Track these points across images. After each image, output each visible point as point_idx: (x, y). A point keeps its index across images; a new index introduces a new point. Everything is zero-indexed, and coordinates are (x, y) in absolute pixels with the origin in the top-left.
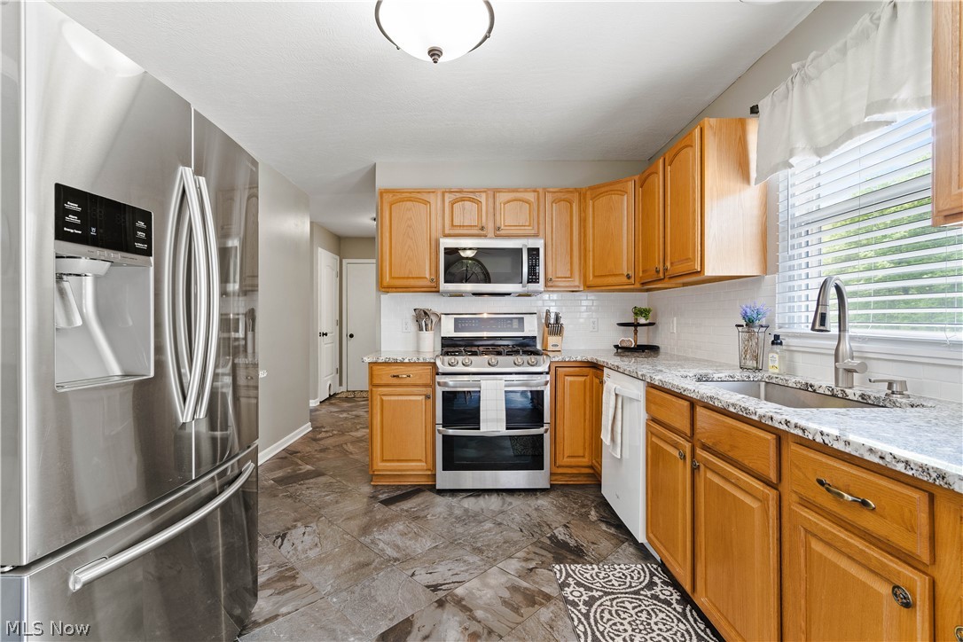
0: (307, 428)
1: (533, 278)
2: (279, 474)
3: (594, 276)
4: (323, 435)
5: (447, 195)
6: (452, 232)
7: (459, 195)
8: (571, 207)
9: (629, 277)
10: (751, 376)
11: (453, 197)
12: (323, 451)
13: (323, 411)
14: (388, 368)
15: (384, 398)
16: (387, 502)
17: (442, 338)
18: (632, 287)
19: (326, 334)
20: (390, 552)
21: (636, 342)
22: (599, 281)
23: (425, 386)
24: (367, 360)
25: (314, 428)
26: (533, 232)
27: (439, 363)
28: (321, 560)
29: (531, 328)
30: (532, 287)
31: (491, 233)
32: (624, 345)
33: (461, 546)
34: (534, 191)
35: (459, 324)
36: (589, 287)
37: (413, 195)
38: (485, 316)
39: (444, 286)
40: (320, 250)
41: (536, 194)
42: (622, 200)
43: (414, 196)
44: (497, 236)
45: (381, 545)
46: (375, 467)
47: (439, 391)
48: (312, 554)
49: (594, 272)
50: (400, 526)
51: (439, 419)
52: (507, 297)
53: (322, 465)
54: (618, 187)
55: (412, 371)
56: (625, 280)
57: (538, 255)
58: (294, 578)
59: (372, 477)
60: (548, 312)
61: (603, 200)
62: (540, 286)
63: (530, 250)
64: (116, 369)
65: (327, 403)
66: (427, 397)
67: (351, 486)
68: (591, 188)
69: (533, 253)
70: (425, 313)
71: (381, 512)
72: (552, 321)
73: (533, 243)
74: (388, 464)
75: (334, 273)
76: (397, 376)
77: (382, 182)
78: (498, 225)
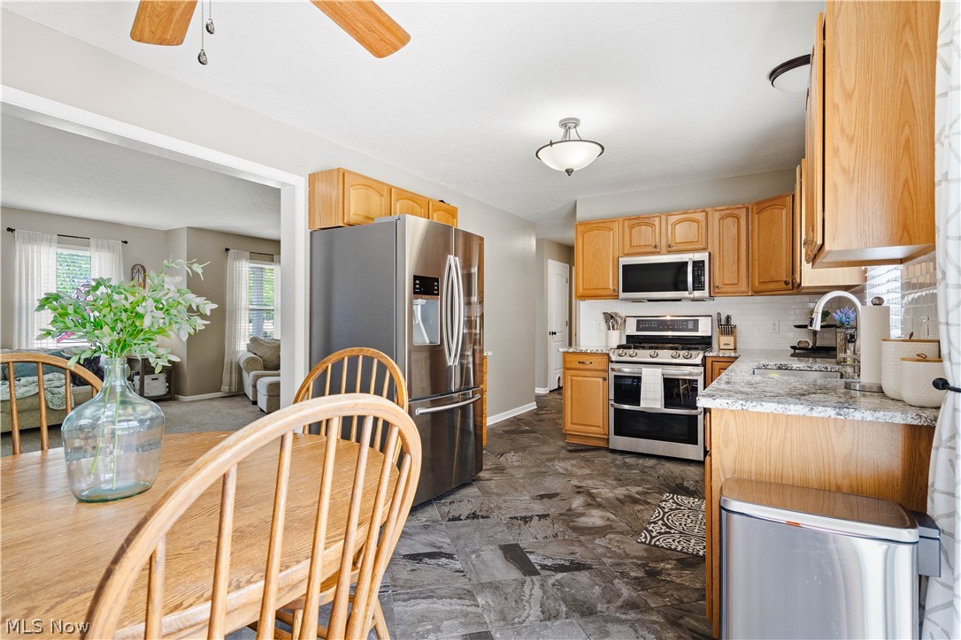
0: (533, 406)
1: (698, 285)
2: (508, 428)
3: (760, 283)
4: (544, 412)
5: (626, 222)
6: (631, 251)
7: (636, 221)
8: (739, 222)
9: (787, 283)
10: (829, 368)
11: (632, 222)
12: (540, 421)
13: (550, 397)
14: (575, 357)
15: (574, 378)
16: (570, 451)
17: (627, 336)
18: (791, 292)
19: (555, 333)
20: (561, 470)
21: (815, 342)
22: (763, 287)
23: (603, 371)
24: (562, 350)
25: (539, 408)
26: (701, 246)
27: (611, 354)
28: (519, 467)
29: (704, 329)
30: (697, 294)
31: (664, 251)
32: (802, 345)
33: (609, 476)
34: (702, 211)
35: (641, 324)
36: (757, 293)
37: (600, 225)
38: (668, 318)
39: (622, 295)
40: (550, 260)
41: (704, 214)
42: (782, 214)
43: (603, 224)
44: (670, 252)
45: (557, 467)
46: (567, 428)
47: (612, 374)
48: (515, 464)
49: (759, 279)
50: (574, 462)
51: (612, 397)
52: (678, 302)
53: (536, 428)
54: (777, 202)
55: (593, 359)
56: (784, 286)
57: (704, 266)
58: (504, 470)
59: (565, 436)
60: (719, 314)
61: (766, 214)
62: (705, 293)
63: (695, 263)
64: (427, 341)
65: (556, 392)
66: (605, 379)
67: (551, 440)
68: (758, 204)
69: (698, 265)
70: (612, 317)
71: (563, 453)
72: (723, 323)
73: (698, 256)
74: (576, 426)
75: (564, 280)
76: (583, 363)
77: (581, 214)
78: (669, 243)
